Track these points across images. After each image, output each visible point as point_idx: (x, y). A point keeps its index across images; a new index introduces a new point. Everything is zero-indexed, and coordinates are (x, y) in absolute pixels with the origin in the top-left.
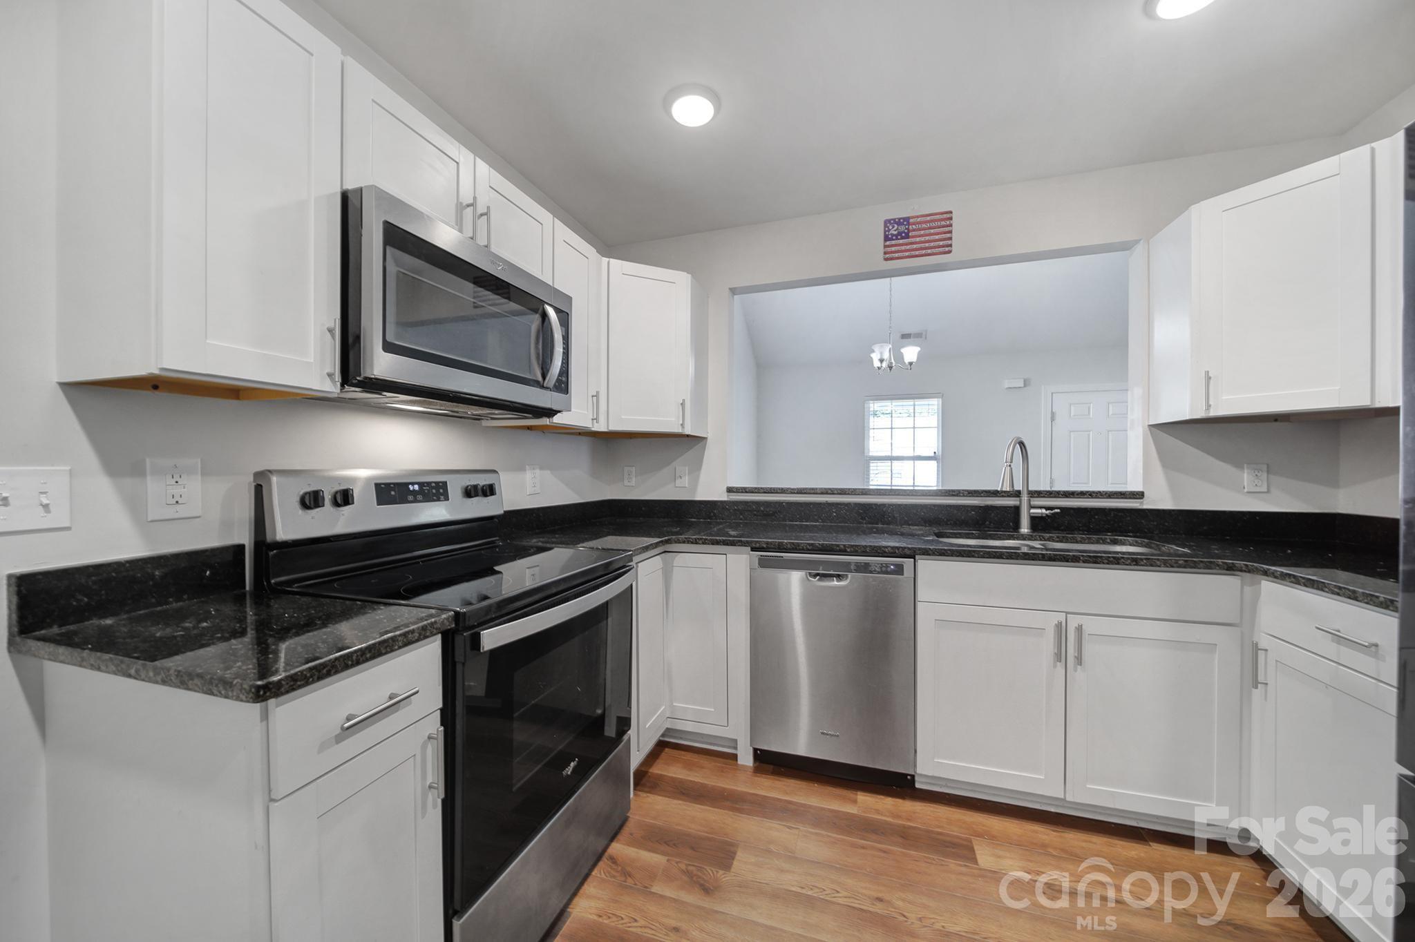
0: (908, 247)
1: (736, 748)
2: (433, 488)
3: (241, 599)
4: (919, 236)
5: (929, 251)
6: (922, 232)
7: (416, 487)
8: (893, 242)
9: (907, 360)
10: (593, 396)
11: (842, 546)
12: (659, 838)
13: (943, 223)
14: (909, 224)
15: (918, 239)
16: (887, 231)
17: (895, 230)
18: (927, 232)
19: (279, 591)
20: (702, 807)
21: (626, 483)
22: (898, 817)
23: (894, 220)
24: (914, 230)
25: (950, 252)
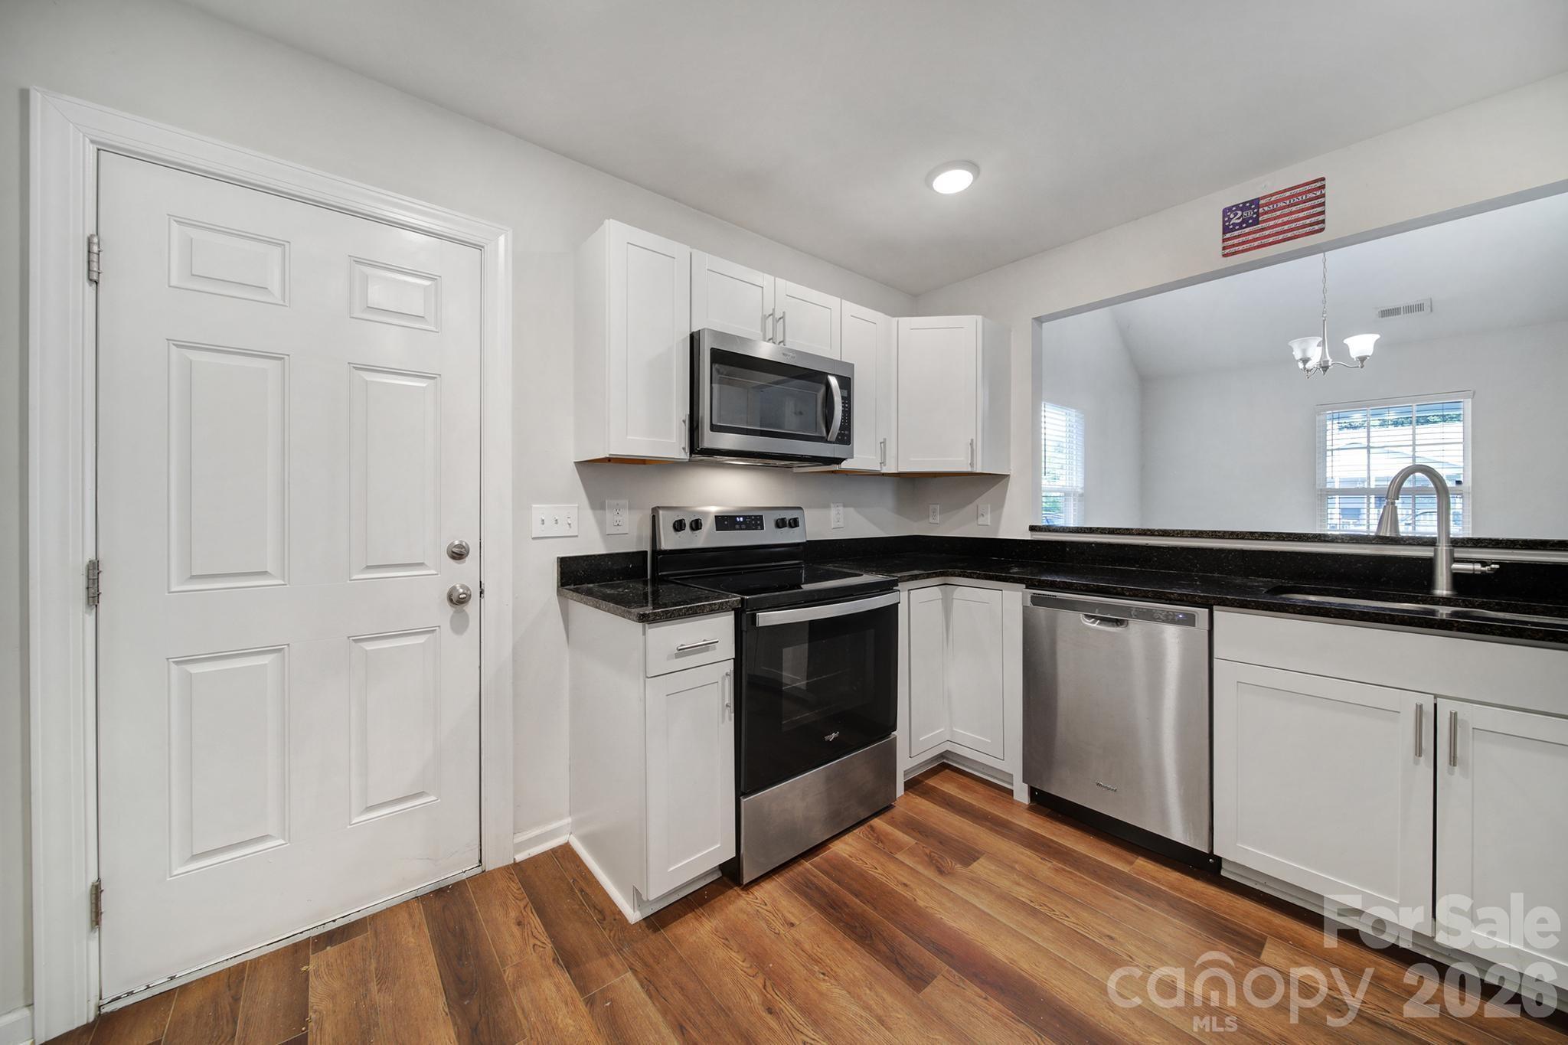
0: (1258, 235)
1: (1012, 784)
2: (753, 519)
3: (645, 583)
4: (1275, 218)
5: (1289, 235)
6: (1278, 213)
7: (741, 519)
8: (1236, 233)
9: (1354, 353)
10: (881, 443)
11: (1119, 589)
12: (914, 827)
13: (1311, 195)
14: (1258, 206)
15: (1272, 223)
16: (1227, 221)
17: (1239, 218)
18: (1286, 211)
19: (664, 580)
20: (962, 819)
21: (931, 520)
22: (1178, 890)
23: (1237, 206)
24: (1266, 213)
25: (1322, 230)
